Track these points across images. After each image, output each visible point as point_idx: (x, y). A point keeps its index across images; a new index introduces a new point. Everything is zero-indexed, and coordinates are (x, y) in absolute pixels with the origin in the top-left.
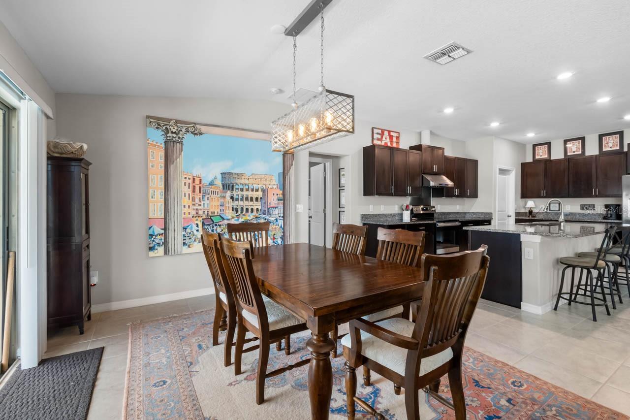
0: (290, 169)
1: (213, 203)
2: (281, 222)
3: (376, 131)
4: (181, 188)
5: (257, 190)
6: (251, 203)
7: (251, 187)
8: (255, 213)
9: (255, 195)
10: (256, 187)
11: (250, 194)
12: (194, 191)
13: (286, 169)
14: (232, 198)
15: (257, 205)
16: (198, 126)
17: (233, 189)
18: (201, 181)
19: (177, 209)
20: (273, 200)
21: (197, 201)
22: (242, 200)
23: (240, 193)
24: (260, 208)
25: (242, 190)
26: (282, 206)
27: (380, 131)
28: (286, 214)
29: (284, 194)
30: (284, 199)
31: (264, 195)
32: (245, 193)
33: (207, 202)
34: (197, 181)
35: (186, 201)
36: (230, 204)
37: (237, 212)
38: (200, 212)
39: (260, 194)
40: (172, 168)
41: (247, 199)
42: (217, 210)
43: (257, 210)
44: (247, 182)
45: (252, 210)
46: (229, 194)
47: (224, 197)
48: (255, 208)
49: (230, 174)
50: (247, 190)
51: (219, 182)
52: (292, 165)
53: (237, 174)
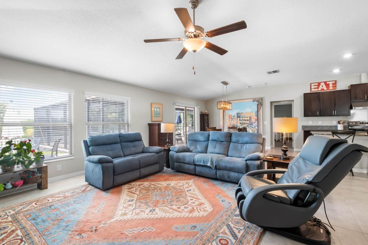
0: (260, 109)
1: (234, 122)
2: (257, 128)
3: (312, 85)
4: (227, 118)
5: (248, 117)
6: (246, 121)
7: (246, 117)
8: (247, 124)
9: (247, 119)
10: (247, 116)
11: (245, 119)
12: (229, 119)
13: (259, 109)
14: (240, 120)
15: (248, 122)
16: (230, 102)
17: (240, 118)
18: (231, 116)
19: (226, 123)
20: (253, 120)
21: (230, 121)
22: (243, 120)
23: (242, 118)
24: (249, 123)
25: (243, 117)
26: (257, 122)
27: (317, 84)
28: (259, 125)
29: (258, 118)
30: (258, 120)
31: (250, 119)
32: (244, 118)
33: (233, 121)
34: (230, 116)
35: (228, 121)
36: (239, 122)
37: (241, 124)
38: (231, 124)
39: (249, 119)
40: (224, 113)
41: (244, 120)
42: (235, 124)
43: (248, 123)
44: (244, 115)
45: (246, 123)
46: (239, 119)
47: (237, 120)
48: (247, 123)
49: (239, 113)
50: (244, 117)
51: (236, 116)
52: (261, 108)
53: (241, 113)
